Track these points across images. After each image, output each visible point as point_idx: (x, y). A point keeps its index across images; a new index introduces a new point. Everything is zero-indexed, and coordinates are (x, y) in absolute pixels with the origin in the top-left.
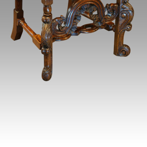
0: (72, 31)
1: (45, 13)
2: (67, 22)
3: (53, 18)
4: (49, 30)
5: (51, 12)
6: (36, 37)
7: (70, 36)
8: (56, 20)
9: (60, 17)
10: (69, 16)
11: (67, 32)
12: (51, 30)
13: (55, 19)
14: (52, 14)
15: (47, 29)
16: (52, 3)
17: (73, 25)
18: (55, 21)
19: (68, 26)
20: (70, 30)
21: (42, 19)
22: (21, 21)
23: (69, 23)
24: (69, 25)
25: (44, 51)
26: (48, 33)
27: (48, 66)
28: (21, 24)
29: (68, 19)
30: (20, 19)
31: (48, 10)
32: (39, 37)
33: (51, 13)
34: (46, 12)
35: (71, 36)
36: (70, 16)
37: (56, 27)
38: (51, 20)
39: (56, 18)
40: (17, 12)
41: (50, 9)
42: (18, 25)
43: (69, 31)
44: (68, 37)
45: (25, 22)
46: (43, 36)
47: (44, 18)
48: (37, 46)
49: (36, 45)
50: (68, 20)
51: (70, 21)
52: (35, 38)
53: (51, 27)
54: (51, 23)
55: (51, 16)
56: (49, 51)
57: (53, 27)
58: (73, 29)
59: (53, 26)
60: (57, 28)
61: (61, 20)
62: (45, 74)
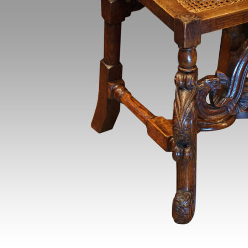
0: (240, 106)
1: (180, 66)
2: (231, 87)
3: (200, 77)
4: (191, 104)
5: (197, 64)
6: (156, 123)
7: (234, 121)
8: (207, 82)
9: (214, 74)
10: (234, 73)
11: (229, 110)
12: (196, 105)
13: (204, 79)
14: (197, 69)
15: (188, 102)
16: (199, 43)
17: (243, 93)
18: (203, 85)
19: (232, 95)
20: (237, 103)
21: (175, 81)
22: (116, 86)
23: (235, 89)
24: (234, 92)
25: (179, 154)
26: (190, 113)
27: (187, 190)
28: (117, 94)
29: (232, 79)
30: (115, 83)
31: (189, 59)
32: (163, 123)
33: (195, 66)
34: (184, 64)
35: (237, 120)
36: (237, 72)
37: (205, 99)
38: (196, 82)
39: (207, 77)
40: (109, 67)
41: (194, 55)
42: (109, 97)
43: (235, 108)
44: (230, 121)
45: (127, 90)
46: (179, 119)
47: (180, 76)
48: (158, 143)
49: (155, 140)
50: (232, 82)
51: (236, 83)
52: (155, 125)
53: (194, 98)
54: (197, 89)
55: (195, 73)
56: (191, 154)
57: (199, 99)
58: (242, 102)
59: (199, 96)
60: (208, 101)
61: (217, 82)
62: (181, 207)
